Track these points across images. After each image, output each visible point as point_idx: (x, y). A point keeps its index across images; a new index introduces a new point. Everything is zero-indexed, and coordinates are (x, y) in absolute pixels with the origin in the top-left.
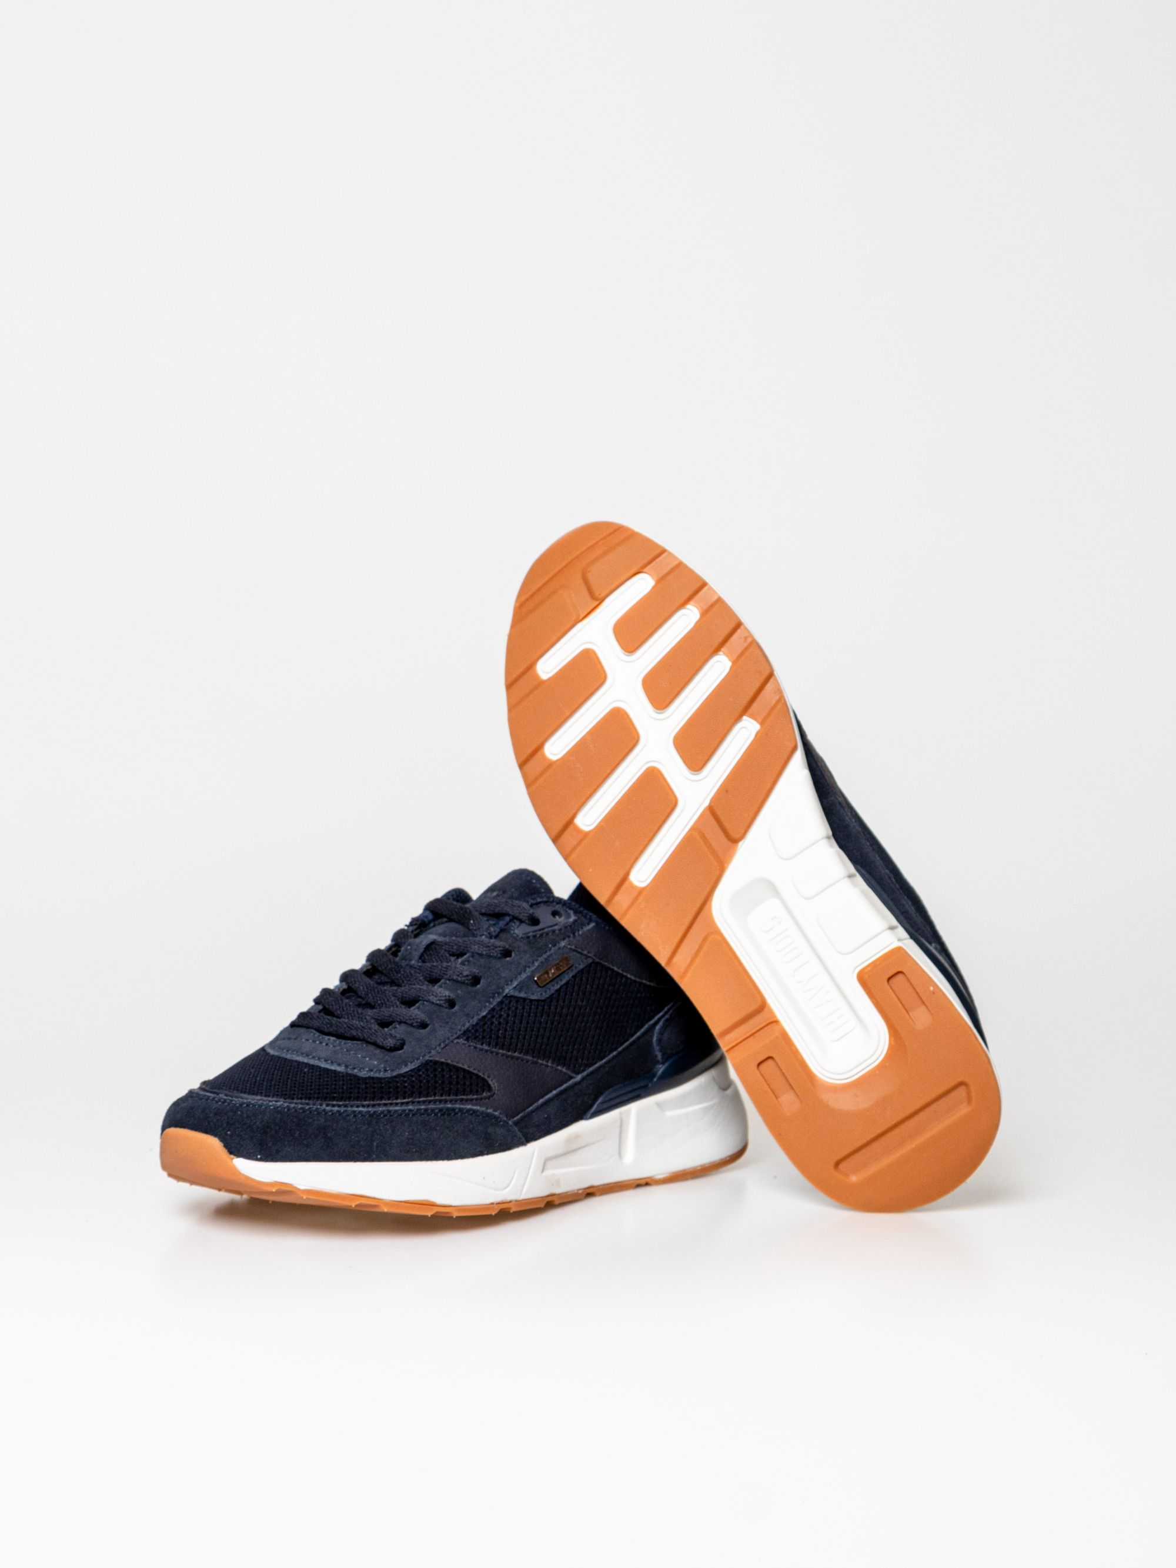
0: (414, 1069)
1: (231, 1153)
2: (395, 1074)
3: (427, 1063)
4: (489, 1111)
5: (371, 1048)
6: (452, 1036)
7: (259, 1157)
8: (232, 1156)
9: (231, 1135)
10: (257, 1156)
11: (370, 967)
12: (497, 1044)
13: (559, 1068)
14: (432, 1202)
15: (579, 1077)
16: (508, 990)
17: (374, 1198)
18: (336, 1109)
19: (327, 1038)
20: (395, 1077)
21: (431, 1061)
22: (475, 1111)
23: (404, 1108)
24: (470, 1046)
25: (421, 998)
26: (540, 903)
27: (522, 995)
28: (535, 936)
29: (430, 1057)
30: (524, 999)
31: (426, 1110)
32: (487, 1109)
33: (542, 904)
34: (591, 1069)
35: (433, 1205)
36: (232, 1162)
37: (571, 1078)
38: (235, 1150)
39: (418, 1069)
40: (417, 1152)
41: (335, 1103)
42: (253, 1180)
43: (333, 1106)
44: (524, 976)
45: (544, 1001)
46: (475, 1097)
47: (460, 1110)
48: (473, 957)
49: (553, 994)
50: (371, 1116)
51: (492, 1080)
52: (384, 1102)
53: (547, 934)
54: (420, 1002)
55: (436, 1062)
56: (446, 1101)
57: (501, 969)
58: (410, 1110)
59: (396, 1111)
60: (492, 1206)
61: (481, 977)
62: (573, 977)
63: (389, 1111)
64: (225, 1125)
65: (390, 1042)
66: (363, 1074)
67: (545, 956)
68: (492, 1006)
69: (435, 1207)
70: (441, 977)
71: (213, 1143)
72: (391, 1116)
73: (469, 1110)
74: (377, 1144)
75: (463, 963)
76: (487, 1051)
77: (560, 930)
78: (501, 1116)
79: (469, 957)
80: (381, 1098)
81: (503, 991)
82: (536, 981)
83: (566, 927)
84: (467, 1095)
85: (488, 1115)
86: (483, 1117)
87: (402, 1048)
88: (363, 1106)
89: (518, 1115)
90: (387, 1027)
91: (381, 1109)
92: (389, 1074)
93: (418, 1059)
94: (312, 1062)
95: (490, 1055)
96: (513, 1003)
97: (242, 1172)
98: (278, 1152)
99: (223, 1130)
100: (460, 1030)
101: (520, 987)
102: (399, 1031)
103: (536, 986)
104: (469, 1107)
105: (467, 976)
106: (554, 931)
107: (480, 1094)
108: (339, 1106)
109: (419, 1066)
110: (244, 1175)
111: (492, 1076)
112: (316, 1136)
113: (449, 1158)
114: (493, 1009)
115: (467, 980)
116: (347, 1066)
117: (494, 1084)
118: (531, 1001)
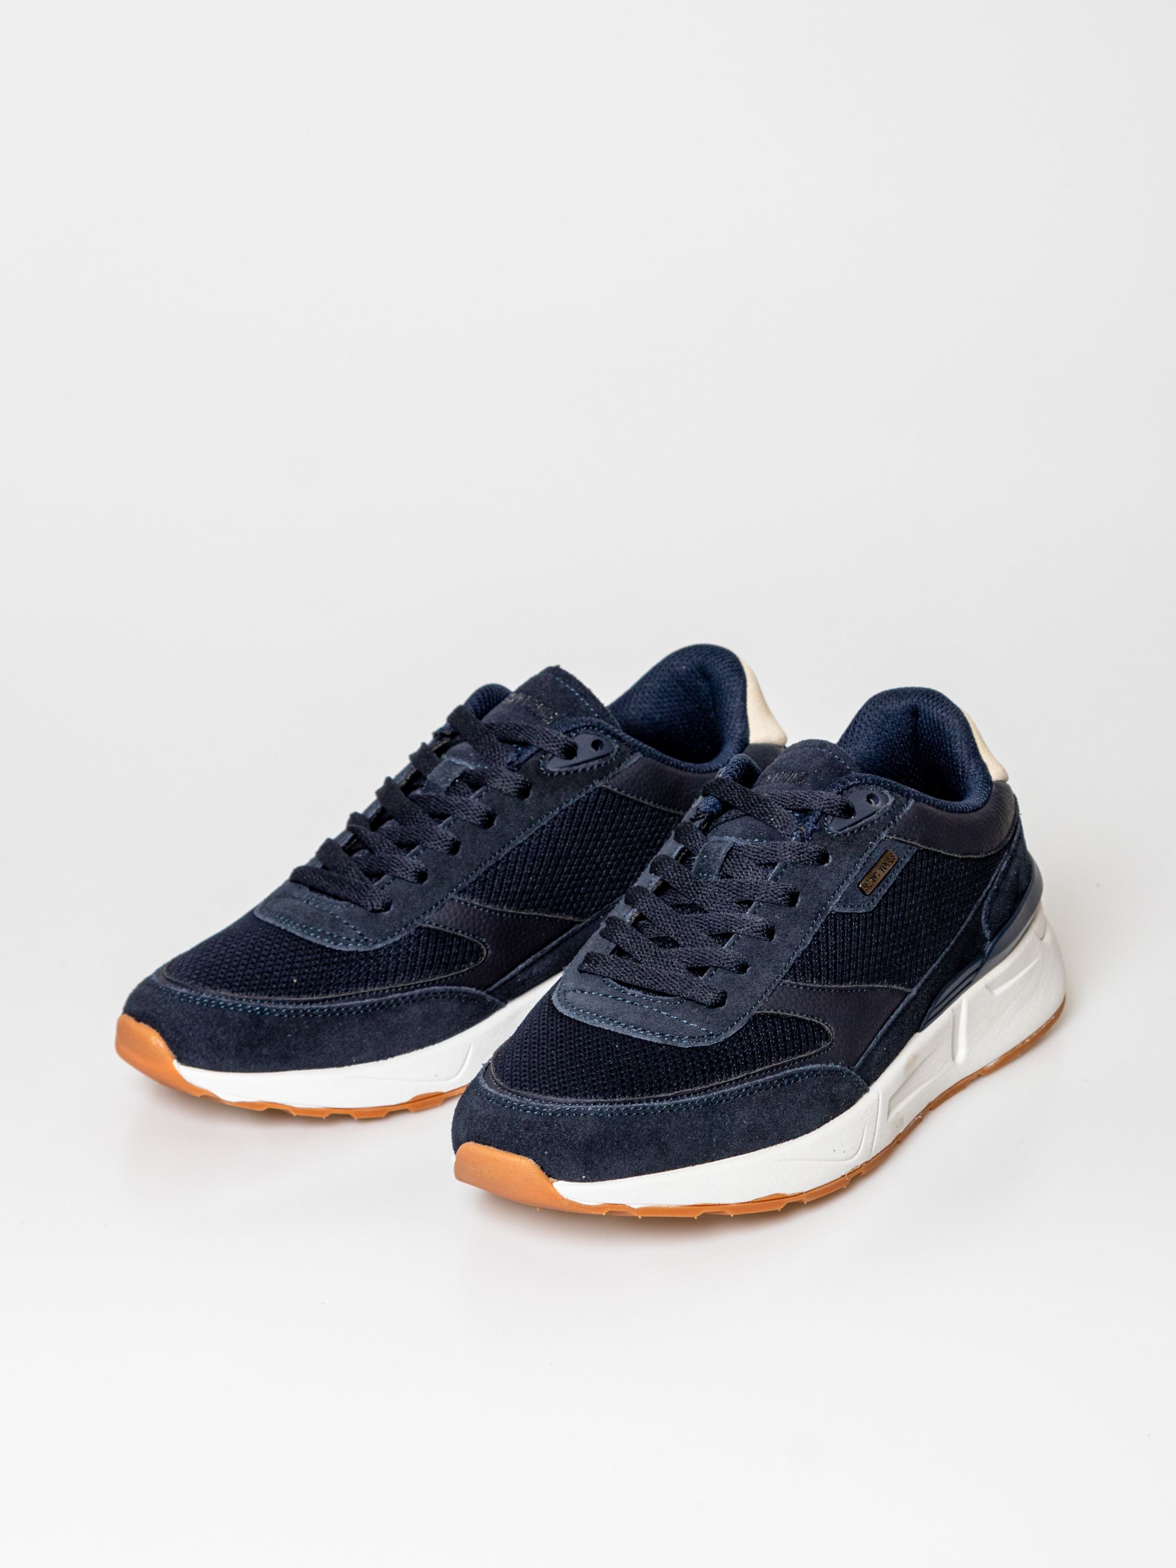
0: (742, 1029)
1: (549, 1176)
2: (722, 1039)
3: (754, 1016)
4: (830, 1066)
5: (688, 1005)
6: (778, 977)
7: (584, 1177)
8: (551, 1179)
9: (550, 1155)
10: (581, 1177)
11: (661, 882)
12: (828, 978)
13: (895, 987)
14: (783, 1194)
15: (914, 992)
16: (833, 907)
17: (719, 1205)
18: (665, 1103)
19: (630, 992)
20: (723, 1043)
21: (759, 1015)
22: (815, 1071)
23: (739, 1086)
24: (798, 986)
25: (733, 931)
26: (852, 786)
27: (848, 910)
28: (852, 832)
29: (758, 1010)
30: (851, 914)
31: (764, 1084)
32: (827, 1064)
33: (854, 789)
34: (926, 976)
35: (784, 1197)
36: (552, 1186)
37: (907, 994)
38: (554, 1170)
39: (746, 1029)
40: (760, 1138)
41: (663, 1095)
42: (579, 1205)
43: (661, 1100)
44: (847, 885)
45: (872, 912)
46: (814, 1052)
47: (801, 1073)
48: (785, 867)
49: (880, 901)
50: (705, 1105)
51: (827, 1025)
52: (716, 1083)
53: (865, 827)
54: (733, 937)
55: (764, 1016)
56: (783, 1067)
57: (820, 880)
58: (747, 1088)
59: (732, 1093)
60: (843, 1178)
61: (799, 893)
62: (899, 875)
63: (724, 1094)
64: (540, 1143)
65: (710, 997)
66: (685, 1044)
67: (866, 855)
68: (816, 931)
69: (786, 1199)
70: (752, 899)
71: (525, 1165)
72: (727, 1100)
73: (808, 1072)
74: (717, 1139)
75: (775, 879)
76: (818, 989)
77: (879, 819)
78: (843, 1068)
79: (781, 868)
80: (713, 1078)
81: (827, 910)
82: (860, 888)
83: (885, 814)
84: (805, 1052)
85: (830, 1071)
86: (824, 1075)
87: (722, 1003)
88: (695, 1093)
89: (859, 1059)
90: (702, 976)
91: (715, 1093)
92: (714, 1041)
93: (744, 1016)
94: (619, 1030)
95: (823, 994)
96: (840, 922)
97: (565, 1197)
98: (606, 1169)
99: (538, 1149)
100: (785, 968)
101: (844, 902)
102: (717, 979)
103: (861, 895)
104: (810, 1067)
105: (784, 895)
106: (872, 822)
107: (819, 1047)
108: (668, 1098)
109: (747, 1024)
110: (567, 1200)
111: (827, 1019)
112: (648, 1144)
113: (794, 1136)
114: (817, 934)
115: (784, 900)
116: (663, 1035)
117: (830, 1028)
118: (859, 914)
